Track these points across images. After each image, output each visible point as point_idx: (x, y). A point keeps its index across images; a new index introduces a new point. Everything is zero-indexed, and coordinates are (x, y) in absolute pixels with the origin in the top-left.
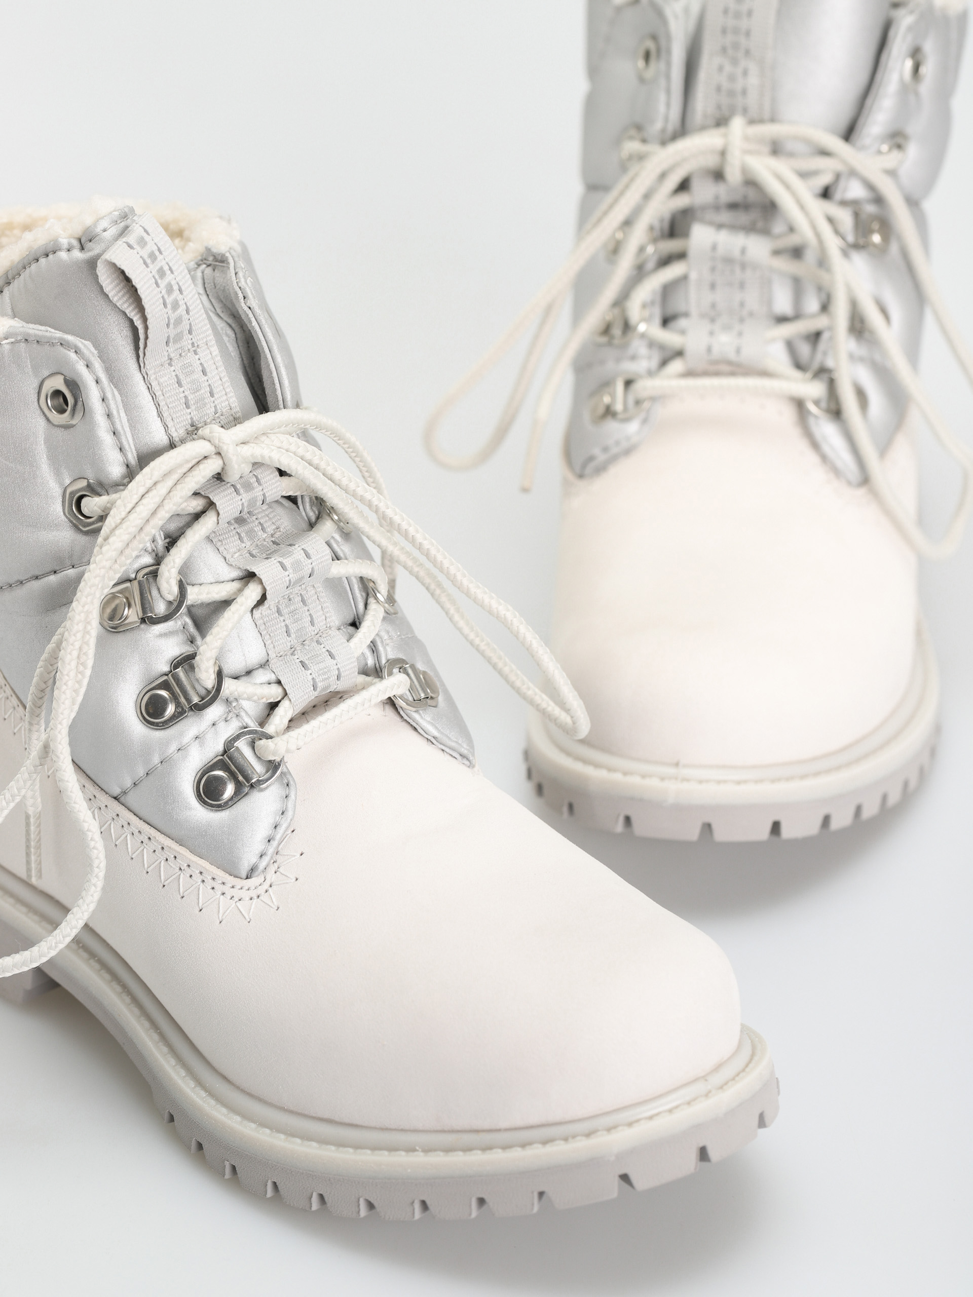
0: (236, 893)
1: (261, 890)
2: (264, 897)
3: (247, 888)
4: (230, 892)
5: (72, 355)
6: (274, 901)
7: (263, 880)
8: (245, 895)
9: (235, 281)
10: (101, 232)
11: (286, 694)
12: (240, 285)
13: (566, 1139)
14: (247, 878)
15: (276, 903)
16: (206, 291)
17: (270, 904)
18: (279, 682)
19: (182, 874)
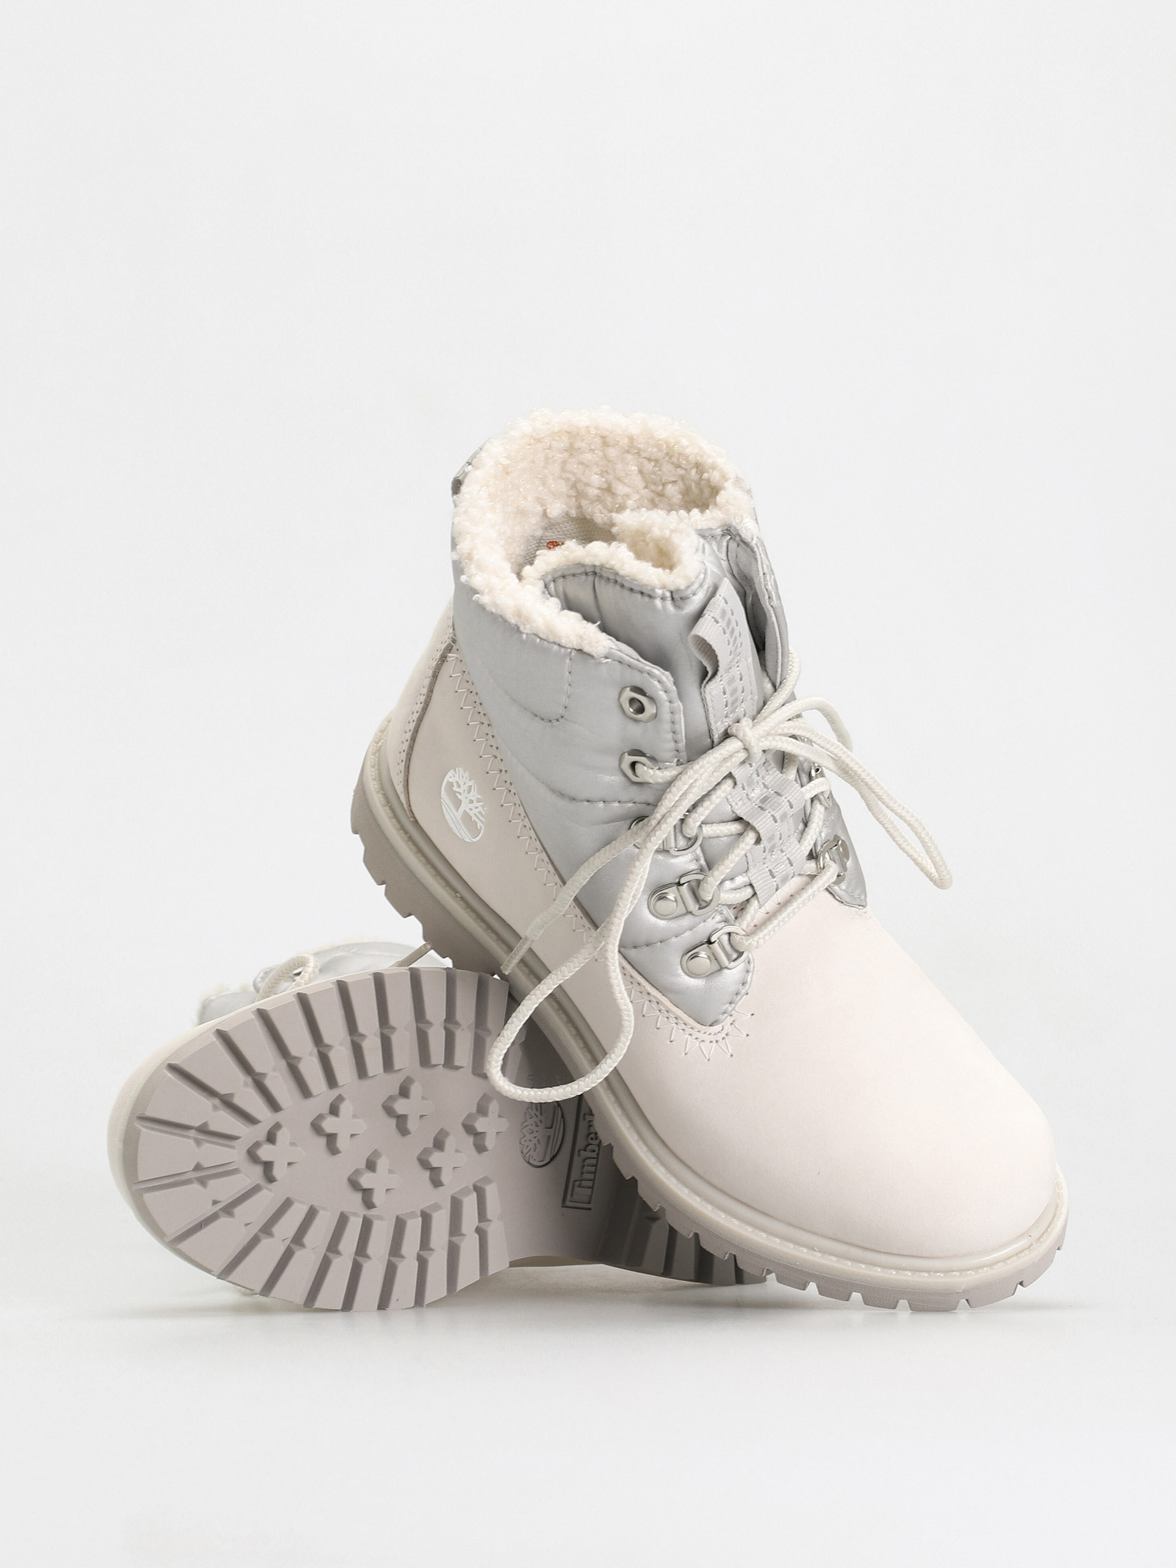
0: (701, 1036)
1: (719, 1037)
2: (722, 1043)
3: (708, 1033)
4: (696, 1034)
5: (656, 683)
6: (730, 1049)
7: (721, 1029)
8: (706, 1037)
9: (763, 583)
10: (691, 595)
11: (755, 894)
12: (767, 587)
13: (929, 1272)
14: (710, 1026)
15: (730, 1051)
16: (728, 558)
17: (726, 1051)
18: (751, 885)
19: (661, 1016)
